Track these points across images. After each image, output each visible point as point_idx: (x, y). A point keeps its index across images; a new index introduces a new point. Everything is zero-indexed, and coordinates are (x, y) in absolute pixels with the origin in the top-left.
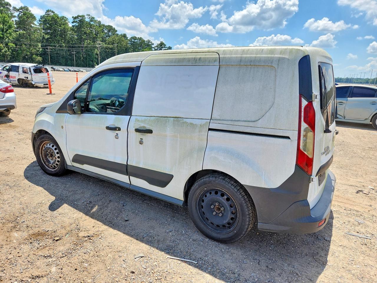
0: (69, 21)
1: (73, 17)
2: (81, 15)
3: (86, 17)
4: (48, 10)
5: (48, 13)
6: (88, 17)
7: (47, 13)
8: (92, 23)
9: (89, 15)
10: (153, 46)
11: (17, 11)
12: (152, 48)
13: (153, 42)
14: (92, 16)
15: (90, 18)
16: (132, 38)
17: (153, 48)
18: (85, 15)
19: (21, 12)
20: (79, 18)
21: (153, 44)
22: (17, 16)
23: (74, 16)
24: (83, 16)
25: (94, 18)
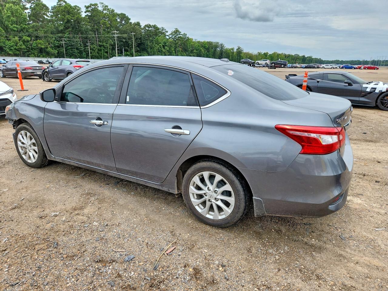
0: (82, 10)
1: (85, 6)
2: (93, 3)
3: (99, 5)
5: (60, 3)
6: (102, 5)
7: (58, 3)
8: (105, 12)
9: (103, 3)
11: (29, 3)
12: (166, 36)
13: (167, 30)
14: (106, 5)
16: (146, 26)
18: (98, 3)
19: (32, 3)
20: (92, 7)
21: (167, 32)
22: (29, 8)
23: (87, 5)
24: (96, 5)
25: (107, 6)
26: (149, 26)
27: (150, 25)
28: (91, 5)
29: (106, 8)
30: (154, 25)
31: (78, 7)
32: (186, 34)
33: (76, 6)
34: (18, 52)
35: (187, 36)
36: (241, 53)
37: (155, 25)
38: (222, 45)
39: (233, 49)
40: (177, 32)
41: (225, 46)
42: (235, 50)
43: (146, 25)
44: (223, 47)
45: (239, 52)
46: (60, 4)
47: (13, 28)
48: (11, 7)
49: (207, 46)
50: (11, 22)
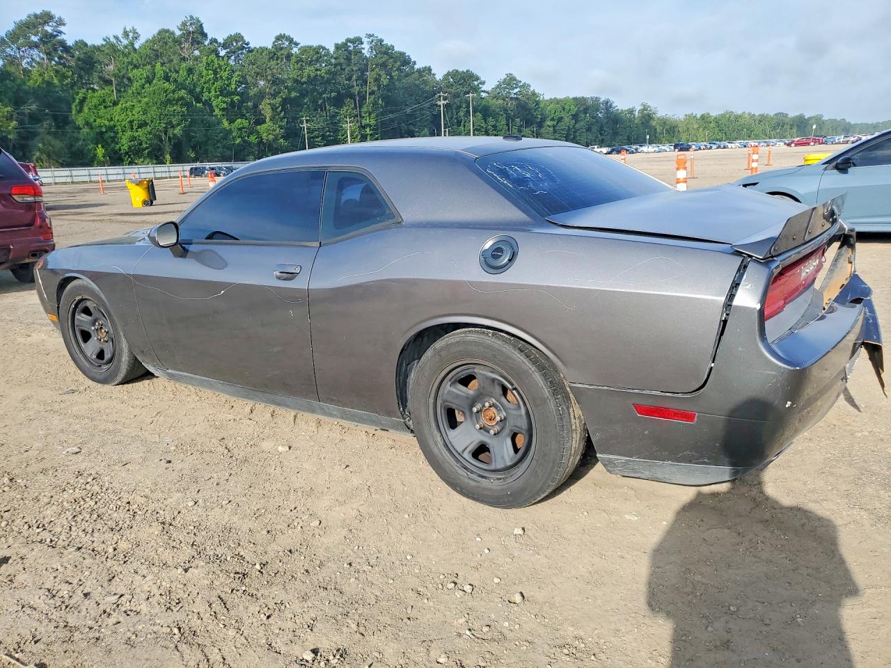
1: (336, 46)
2: (352, 37)
3: (365, 40)
4: (279, 34)
6: (370, 40)
7: (276, 43)
9: (370, 36)
10: (484, 88)
12: (482, 94)
13: (483, 79)
14: (378, 37)
15: (372, 41)
16: (449, 74)
17: (484, 91)
18: (363, 36)
20: (349, 44)
21: (483, 83)
23: (340, 43)
24: (358, 41)
25: (381, 41)
26: (454, 74)
27: (457, 71)
28: (349, 40)
29: (378, 43)
30: (465, 71)
31: (324, 48)
32: (529, 85)
33: (321, 47)
34: (228, 153)
35: (532, 89)
36: (652, 119)
37: (467, 71)
38: (607, 102)
39: (631, 111)
40: (510, 81)
41: (614, 105)
42: (637, 114)
43: (449, 72)
44: (611, 106)
45: (647, 117)
46: (280, 44)
47: (219, 103)
48: (212, 61)
49: (574, 110)
50: (216, 92)
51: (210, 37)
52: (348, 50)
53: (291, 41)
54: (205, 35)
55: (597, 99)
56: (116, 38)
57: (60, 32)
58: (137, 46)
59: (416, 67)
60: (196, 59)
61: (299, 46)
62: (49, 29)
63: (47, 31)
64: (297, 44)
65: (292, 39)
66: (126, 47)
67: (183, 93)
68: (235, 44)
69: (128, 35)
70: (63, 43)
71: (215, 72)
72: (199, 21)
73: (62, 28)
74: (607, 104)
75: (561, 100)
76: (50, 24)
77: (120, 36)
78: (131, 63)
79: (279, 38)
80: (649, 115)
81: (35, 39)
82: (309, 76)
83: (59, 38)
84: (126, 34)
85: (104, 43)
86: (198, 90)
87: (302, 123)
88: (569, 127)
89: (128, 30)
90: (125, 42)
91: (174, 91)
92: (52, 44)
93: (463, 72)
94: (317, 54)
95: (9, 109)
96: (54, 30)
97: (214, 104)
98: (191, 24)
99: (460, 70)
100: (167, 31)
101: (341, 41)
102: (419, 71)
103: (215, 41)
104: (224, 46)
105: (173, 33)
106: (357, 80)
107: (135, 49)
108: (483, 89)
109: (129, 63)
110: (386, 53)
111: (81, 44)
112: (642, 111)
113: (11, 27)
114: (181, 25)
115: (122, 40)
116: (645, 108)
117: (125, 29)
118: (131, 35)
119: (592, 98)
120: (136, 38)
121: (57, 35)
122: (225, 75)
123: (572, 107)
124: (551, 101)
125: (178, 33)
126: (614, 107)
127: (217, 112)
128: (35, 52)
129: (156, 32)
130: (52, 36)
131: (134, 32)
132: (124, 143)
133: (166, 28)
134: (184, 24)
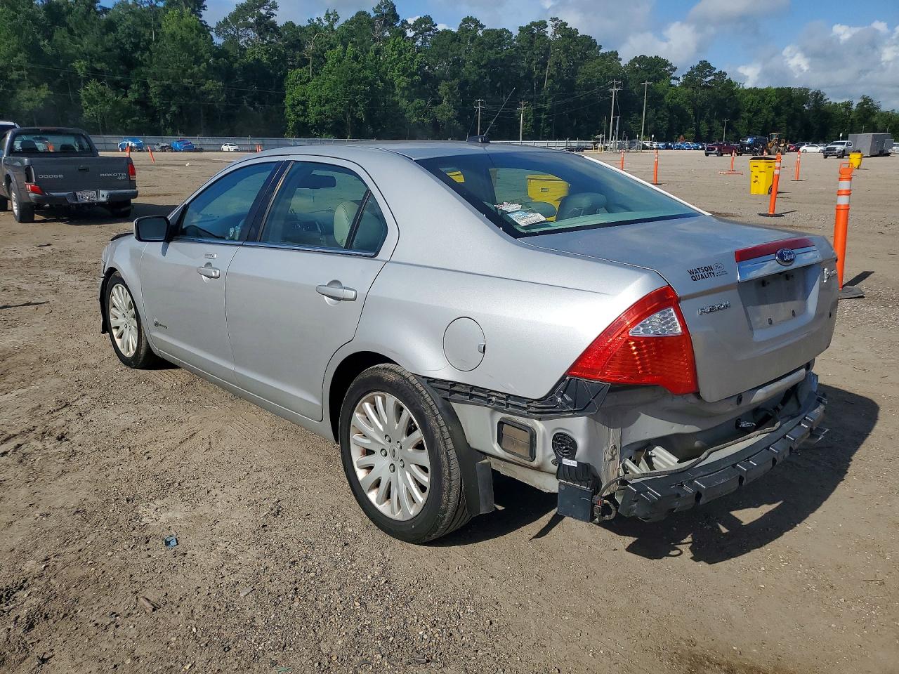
26: (642, 60)
27: (644, 57)
28: (533, 24)
29: (561, 27)
30: (653, 57)
31: (507, 31)
32: (725, 74)
33: (504, 30)
35: (727, 78)
36: (874, 114)
37: (656, 57)
38: (817, 94)
39: (847, 106)
40: (704, 68)
41: (825, 97)
42: (854, 107)
43: (636, 58)
44: (821, 98)
45: (866, 112)
46: (466, 27)
47: (401, 82)
48: (399, 43)
49: (775, 100)
50: (399, 71)
51: (401, 19)
52: (532, 33)
53: (476, 22)
54: (396, 17)
55: (806, 90)
56: (319, 19)
57: (273, 14)
58: (335, 27)
59: (601, 51)
60: (386, 40)
61: (485, 28)
62: (263, 12)
63: (262, 14)
64: (482, 26)
65: (479, 22)
66: (326, 28)
67: (368, 73)
68: (423, 26)
69: (329, 17)
70: (274, 24)
71: (400, 53)
72: (393, 4)
73: (274, 11)
74: (818, 96)
75: (762, 90)
76: (265, 7)
77: (323, 18)
78: (328, 43)
79: (468, 20)
80: (868, 110)
81: (251, 20)
82: (489, 58)
83: (272, 19)
84: (328, 16)
85: (309, 24)
86: (383, 69)
87: (477, 105)
88: (767, 120)
89: (330, 13)
90: (326, 23)
91: (360, 71)
92: (265, 26)
93: (651, 58)
94: (499, 36)
95: (220, 83)
96: (267, 13)
97: (396, 83)
98: (385, 7)
99: (648, 56)
100: (364, 13)
101: (526, 23)
102: (604, 55)
103: (406, 22)
104: (414, 27)
105: (369, 15)
106: (537, 64)
107: (333, 30)
108: (673, 76)
109: (326, 42)
110: (570, 37)
111: (290, 25)
112: (860, 105)
113: (233, 9)
114: (377, 8)
115: (324, 22)
116: (866, 100)
117: (327, 11)
118: (332, 17)
119: (800, 89)
120: (336, 20)
121: (270, 17)
122: (408, 56)
123: (774, 98)
124: (751, 91)
125: (373, 15)
126: (826, 100)
127: (398, 91)
128: (250, 32)
129: (354, 14)
130: (264, 17)
131: (335, 13)
132: (312, 117)
133: (363, 10)
134: (379, 7)
